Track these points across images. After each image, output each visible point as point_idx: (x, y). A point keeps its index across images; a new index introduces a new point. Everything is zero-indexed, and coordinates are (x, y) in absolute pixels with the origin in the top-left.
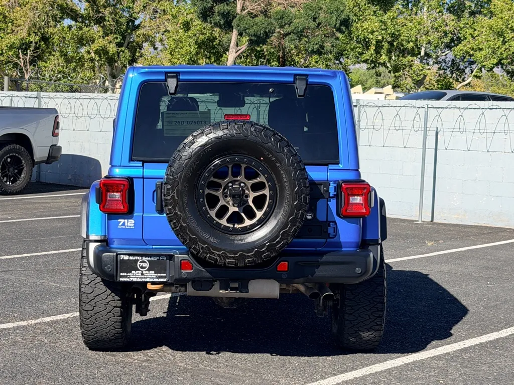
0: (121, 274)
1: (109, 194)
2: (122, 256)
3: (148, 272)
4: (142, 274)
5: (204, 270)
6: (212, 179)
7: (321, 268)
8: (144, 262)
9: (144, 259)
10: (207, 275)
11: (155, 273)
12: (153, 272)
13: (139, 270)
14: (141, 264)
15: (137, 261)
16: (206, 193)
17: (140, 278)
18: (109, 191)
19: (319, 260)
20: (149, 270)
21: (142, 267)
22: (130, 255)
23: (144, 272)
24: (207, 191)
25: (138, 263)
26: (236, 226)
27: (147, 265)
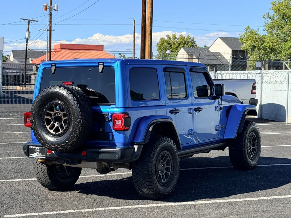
0: (30, 154)
1: (28, 118)
2: (30, 146)
3: (39, 154)
4: (37, 155)
5: (55, 153)
6: (48, 112)
7: (101, 154)
8: (37, 149)
9: (38, 148)
10: (56, 156)
11: (42, 154)
12: (41, 154)
13: (36, 153)
14: (37, 150)
15: (35, 149)
16: (45, 118)
17: (36, 156)
18: (28, 117)
19: (99, 151)
20: (39, 153)
21: (37, 152)
22: (33, 146)
23: (38, 154)
24: (46, 117)
25: (36, 150)
26: (58, 133)
27: (39, 151)
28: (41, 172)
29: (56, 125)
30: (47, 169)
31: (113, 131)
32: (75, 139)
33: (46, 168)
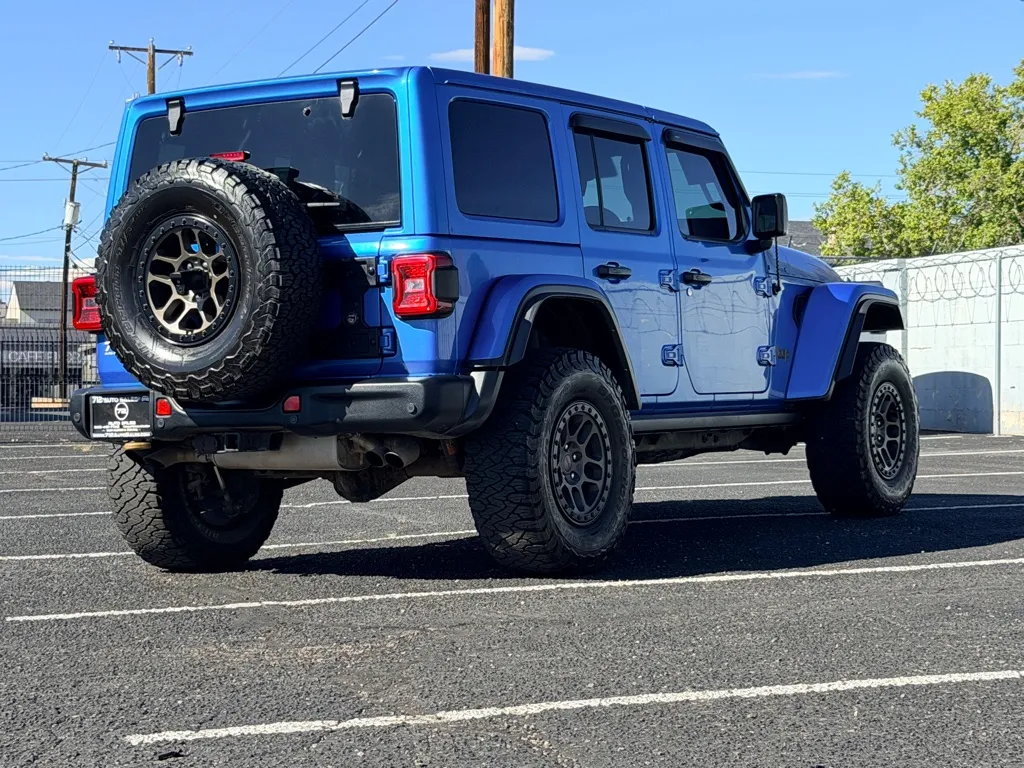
0: (96, 427)
1: (85, 300)
2: (94, 398)
3: (127, 423)
4: (121, 427)
5: (184, 413)
6: (157, 257)
7: (355, 405)
8: (121, 406)
9: (123, 401)
10: (189, 421)
11: (137, 424)
12: (134, 422)
13: (117, 420)
14: (120, 410)
15: (113, 405)
16: (149, 281)
17: (118, 433)
18: (85, 296)
19: (347, 390)
20: (128, 419)
21: (121, 415)
22: (104, 395)
23: (123, 423)
24: (151, 278)
25: (116, 409)
26: (196, 331)
27: (125, 411)
28: (135, 502)
29: (190, 305)
30: (155, 490)
31: (396, 320)
32: (257, 347)
33: (153, 486)
